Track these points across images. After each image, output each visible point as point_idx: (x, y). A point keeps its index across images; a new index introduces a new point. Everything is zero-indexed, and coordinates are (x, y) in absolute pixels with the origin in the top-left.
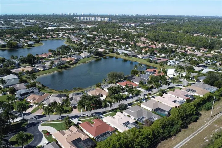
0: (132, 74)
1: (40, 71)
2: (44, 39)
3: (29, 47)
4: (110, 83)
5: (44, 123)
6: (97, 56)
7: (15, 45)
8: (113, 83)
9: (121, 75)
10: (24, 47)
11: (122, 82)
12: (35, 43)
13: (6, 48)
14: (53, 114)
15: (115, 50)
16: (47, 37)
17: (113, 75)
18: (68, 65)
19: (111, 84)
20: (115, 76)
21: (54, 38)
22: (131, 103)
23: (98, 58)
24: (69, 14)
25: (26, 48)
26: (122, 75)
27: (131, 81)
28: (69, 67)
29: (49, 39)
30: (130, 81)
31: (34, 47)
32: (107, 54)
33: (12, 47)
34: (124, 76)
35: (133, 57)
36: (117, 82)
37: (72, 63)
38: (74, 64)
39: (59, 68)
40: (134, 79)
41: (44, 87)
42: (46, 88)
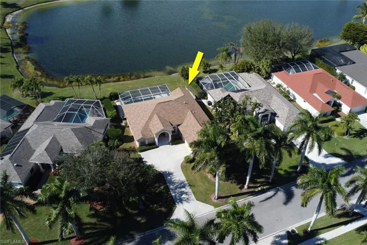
0: (345, 37)
4: (243, 71)
8: (259, 71)
9: (301, 37)
11: (298, 71)
17: (265, 34)
19: (245, 74)
20: (273, 43)
26: (304, 42)
27: (335, 74)
30: (331, 70)
34: (309, 44)
36: (274, 71)
40: (348, 61)
41: (19, 45)
42: (20, 50)
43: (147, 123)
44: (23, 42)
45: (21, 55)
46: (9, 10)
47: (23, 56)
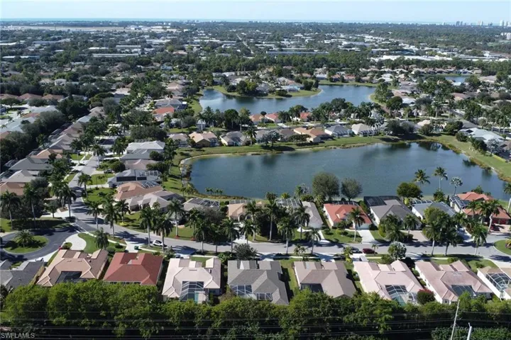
1: (221, 145)
2: (337, 83)
3: (279, 95)
5: (87, 233)
6: (397, 137)
7: (251, 87)
10: (269, 94)
12: (302, 88)
13: (235, 94)
14: (119, 225)
15: (465, 128)
16: (345, 78)
18: (293, 144)
21: (363, 82)
22: (287, 255)
23: (396, 140)
24: (501, 25)
25: (275, 97)
28: (292, 149)
29: (350, 83)
31: (290, 96)
32: (432, 135)
33: (245, 93)
35: (496, 154)
36: (324, 203)
37: (309, 140)
38: (311, 144)
39: (266, 148)
40: (383, 204)
41: (185, 176)
42: (186, 179)
43: (237, 210)
44: (188, 175)
45: (185, 182)
46: (184, 157)
47: (186, 182)
